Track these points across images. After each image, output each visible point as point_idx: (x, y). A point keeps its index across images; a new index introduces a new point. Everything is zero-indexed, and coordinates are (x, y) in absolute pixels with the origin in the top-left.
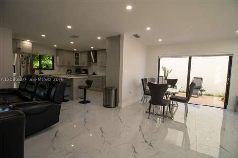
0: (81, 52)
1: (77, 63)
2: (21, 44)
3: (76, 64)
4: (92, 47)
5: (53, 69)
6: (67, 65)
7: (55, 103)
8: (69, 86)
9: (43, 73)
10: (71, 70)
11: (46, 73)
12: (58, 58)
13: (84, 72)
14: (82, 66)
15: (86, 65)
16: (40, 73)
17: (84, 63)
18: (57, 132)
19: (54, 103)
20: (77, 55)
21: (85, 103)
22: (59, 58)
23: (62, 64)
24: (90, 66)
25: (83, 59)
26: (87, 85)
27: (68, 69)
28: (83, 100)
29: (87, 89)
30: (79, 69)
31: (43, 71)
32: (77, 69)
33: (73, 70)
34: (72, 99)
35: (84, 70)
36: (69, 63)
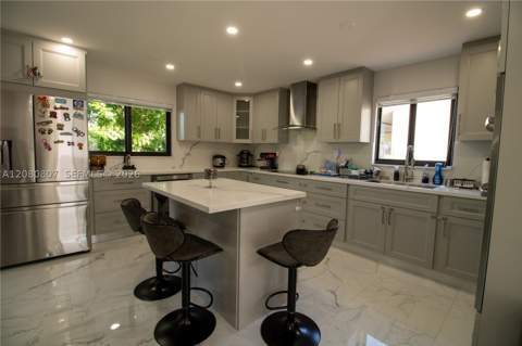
0: (256, 96)
1: (242, 132)
3: (238, 137)
4: (308, 62)
5: (168, 153)
6: (212, 139)
9: (133, 168)
10: (223, 158)
12: (182, 116)
13: (262, 163)
14: (258, 140)
15: (273, 138)
16: (127, 167)
17: (264, 133)
20: (241, 104)
22: (186, 118)
23: (194, 138)
25: (264, 119)
27: (213, 152)
30: (249, 154)
32: (242, 153)
33: (231, 156)
35: (263, 156)
36: (218, 132)
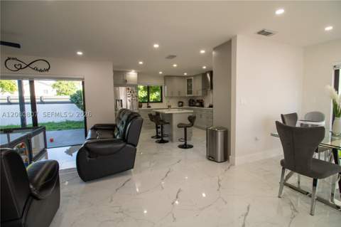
0: (194, 76)
1: (190, 92)
2: (127, 76)
3: (188, 94)
4: (204, 67)
5: (161, 101)
6: (177, 95)
7: (129, 144)
8: (168, 123)
10: (182, 102)
11: (154, 106)
12: (166, 87)
13: (198, 104)
14: (196, 95)
15: (200, 93)
16: (148, 107)
17: (197, 91)
18: (128, 180)
19: (127, 143)
20: (189, 81)
21: (186, 148)
23: (170, 95)
24: (207, 94)
25: (197, 85)
26: (189, 123)
27: (178, 100)
28: (183, 143)
29: (188, 129)
30: (193, 101)
31: (150, 105)
32: (190, 100)
33: (186, 102)
34: (172, 140)
35: (198, 101)
36: (179, 92)
